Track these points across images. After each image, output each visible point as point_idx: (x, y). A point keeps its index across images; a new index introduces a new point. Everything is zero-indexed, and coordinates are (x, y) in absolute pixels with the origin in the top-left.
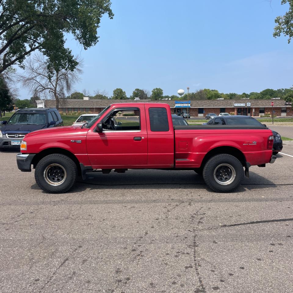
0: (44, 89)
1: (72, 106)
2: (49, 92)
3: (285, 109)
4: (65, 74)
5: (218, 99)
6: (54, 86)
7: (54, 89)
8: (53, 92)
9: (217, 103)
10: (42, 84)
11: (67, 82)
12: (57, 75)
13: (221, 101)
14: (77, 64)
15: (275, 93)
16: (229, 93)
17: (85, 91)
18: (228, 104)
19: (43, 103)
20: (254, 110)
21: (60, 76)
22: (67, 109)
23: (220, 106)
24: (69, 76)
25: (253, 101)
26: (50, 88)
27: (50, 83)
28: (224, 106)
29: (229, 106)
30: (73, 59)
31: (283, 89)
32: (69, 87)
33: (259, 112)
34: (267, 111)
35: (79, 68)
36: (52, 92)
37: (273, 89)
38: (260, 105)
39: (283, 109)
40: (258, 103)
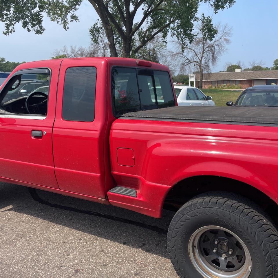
0: (190, 62)
1: (221, 79)
2: (195, 65)
4: (212, 46)
6: (199, 59)
7: (200, 62)
8: (198, 65)
10: (188, 58)
11: (213, 53)
12: (203, 47)
21: (207, 48)
22: (217, 82)
24: (216, 47)
26: (195, 62)
27: (196, 57)
32: (214, 59)
35: (227, 38)
36: (197, 65)
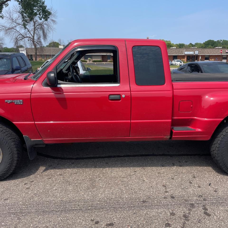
0: (23, 37)
1: (49, 54)
2: (28, 40)
3: (226, 56)
4: (41, 25)
5: (172, 48)
6: (32, 35)
7: (32, 38)
8: (32, 40)
9: (170, 52)
10: (21, 33)
11: (43, 32)
12: (34, 25)
13: (174, 50)
14: (50, 13)
15: (215, 43)
16: (178, 44)
17: (60, 40)
18: (179, 52)
19: (25, 50)
20: (200, 57)
21: (37, 26)
22: (45, 56)
23: (173, 54)
24: (45, 26)
25: (201, 50)
26: (29, 37)
27: (29, 33)
28: (176, 54)
29: (181, 54)
30: (47, 9)
31: (221, 40)
32: (45, 36)
33: (204, 59)
34: (211, 58)
35: (54, 19)
36: (30, 40)
37: (214, 40)
38: (206, 53)
39: (224, 57)
40: (204, 51)
